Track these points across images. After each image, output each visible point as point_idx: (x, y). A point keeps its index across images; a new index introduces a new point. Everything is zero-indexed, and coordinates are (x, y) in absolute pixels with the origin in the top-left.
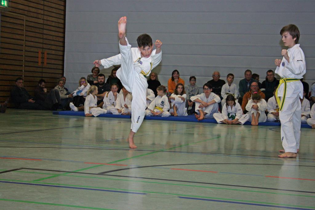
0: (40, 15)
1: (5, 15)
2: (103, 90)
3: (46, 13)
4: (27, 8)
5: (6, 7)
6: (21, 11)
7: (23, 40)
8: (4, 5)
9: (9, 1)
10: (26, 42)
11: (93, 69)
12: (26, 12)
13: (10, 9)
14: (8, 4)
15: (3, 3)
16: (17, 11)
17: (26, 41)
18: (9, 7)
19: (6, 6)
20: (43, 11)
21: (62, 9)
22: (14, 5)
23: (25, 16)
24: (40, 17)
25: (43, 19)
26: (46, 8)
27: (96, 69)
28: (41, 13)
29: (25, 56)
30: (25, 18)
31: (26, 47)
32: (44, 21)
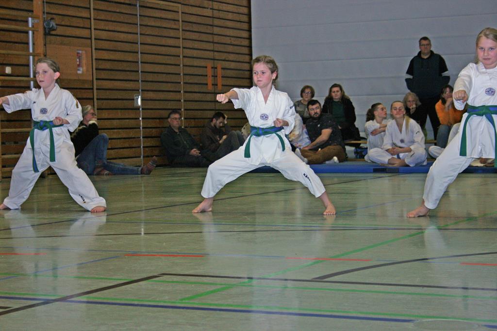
0: (205, 1)
1: (145, 5)
2: (319, 125)
7: (180, 47)
10: (184, 50)
17: (184, 48)
23: (180, 5)
24: (206, 6)
25: (211, 8)
27: (307, 91)
29: (184, 75)
30: (180, 8)
31: (185, 59)
32: (213, 12)
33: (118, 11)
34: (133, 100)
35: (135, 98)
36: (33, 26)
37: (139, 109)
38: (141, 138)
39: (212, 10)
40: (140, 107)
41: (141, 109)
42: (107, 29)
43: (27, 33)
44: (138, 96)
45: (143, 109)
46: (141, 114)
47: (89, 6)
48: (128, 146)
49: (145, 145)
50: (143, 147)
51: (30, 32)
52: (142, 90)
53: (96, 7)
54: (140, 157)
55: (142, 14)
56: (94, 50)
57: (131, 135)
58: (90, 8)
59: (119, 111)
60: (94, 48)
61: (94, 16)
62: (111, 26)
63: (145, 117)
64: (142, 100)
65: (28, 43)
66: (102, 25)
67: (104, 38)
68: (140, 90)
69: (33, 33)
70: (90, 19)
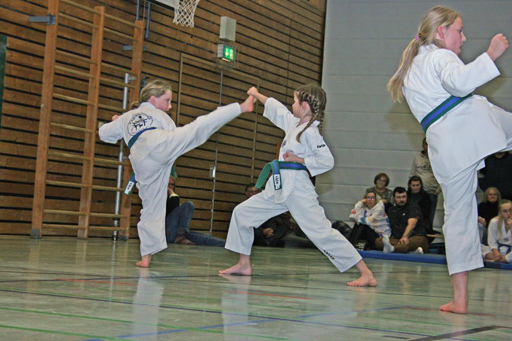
0: (281, 78)
1: (228, 75)
2: (404, 214)
3: (291, 75)
4: (262, 65)
5: (232, 61)
6: (253, 70)
7: (255, 122)
8: (229, 56)
9: (237, 51)
10: (259, 125)
11: (377, 178)
12: (261, 71)
13: (238, 65)
14: (235, 56)
15: (227, 54)
16: (247, 69)
17: (258, 123)
18: (236, 61)
19: (232, 58)
20: (286, 71)
21: (316, 71)
22: (243, 58)
23: (258, 79)
24: (282, 83)
25: (285, 86)
26: (291, 67)
28: (283, 75)
29: (256, 150)
30: (259, 82)
31: (259, 135)
32: (287, 90)
33: (203, 78)
34: (209, 170)
35: (211, 169)
36: (129, 83)
37: (212, 181)
38: (212, 210)
39: (286, 88)
40: (213, 178)
41: (214, 181)
42: (192, 95)
43: (122, 90)
44: (213, 167)
45: (216, 181)
46: (214, 186)
47: (178, 70)
48: (199, 217)
49: (215, 219)
50: (213, 220)
51: (126, 89)
52: (218, 162)
53: (185, 72)
54: (209, 230)
55: (224, 84)
56: (179, 116)
57: (204, 207)
58: (179, 72)
59: (195, 180)
60: (178, 113)
61: (182, 80)
62: (196, 93)
63: (217, 189)
64: (217, 171)
65: (122, 101)
66: (188, 91)
67: (189, 104)
68: (216, 162)
69: (129, 91)
70: (178, 82)
